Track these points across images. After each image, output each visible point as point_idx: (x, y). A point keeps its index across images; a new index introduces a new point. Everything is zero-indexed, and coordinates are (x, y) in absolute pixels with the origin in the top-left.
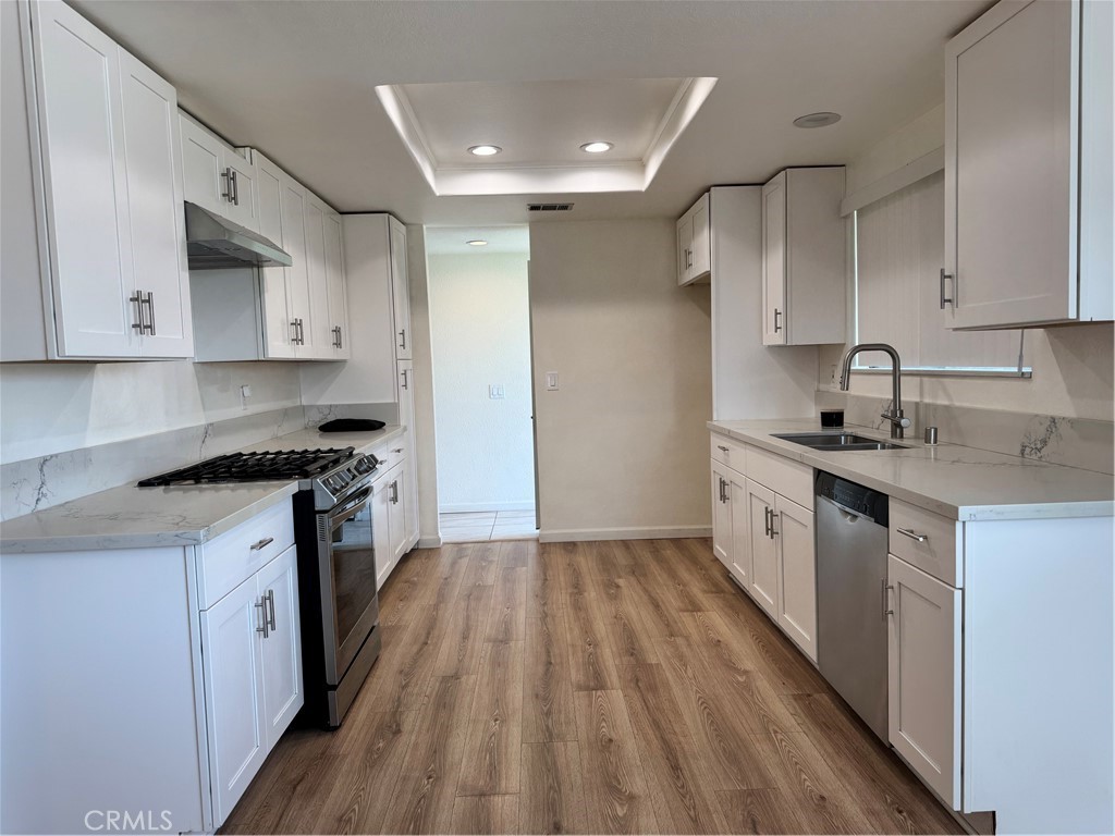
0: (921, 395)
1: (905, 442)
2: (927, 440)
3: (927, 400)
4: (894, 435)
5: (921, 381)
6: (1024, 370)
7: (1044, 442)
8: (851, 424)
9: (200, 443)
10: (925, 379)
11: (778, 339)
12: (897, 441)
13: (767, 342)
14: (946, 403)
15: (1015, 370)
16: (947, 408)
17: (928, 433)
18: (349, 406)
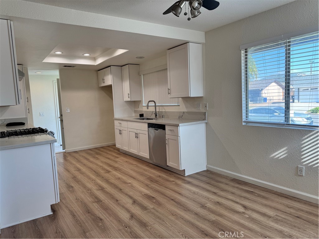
0: (159, 109)
1: (157, 118)
2: (163, 117)
3: (160, 111)
4: (155, 117)
5: (159, 108)
6: (179, 104)
7: (183, 116)
8: (145, 116)
10: (160, 107)
11: (129, 100)
12: (156, 118)
13: (125, 100)
14: (164, 111)
15: (177, 104)
16: (165, 112)
17: (163, 116)
18: (11, 119)
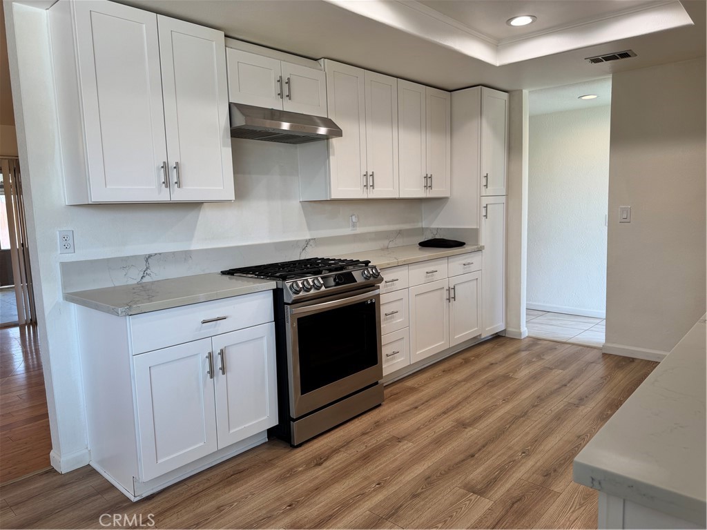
9: (300, 250)
18: (448, 229)
